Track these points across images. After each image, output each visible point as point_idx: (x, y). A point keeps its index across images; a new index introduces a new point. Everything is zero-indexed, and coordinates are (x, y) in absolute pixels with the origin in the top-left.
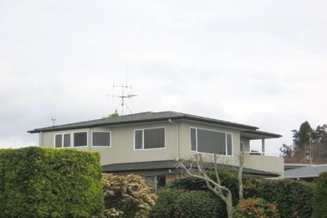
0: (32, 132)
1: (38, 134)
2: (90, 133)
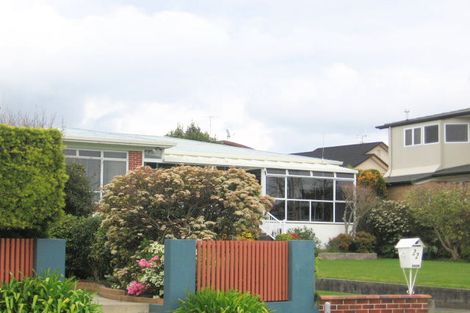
0: (381, 128)
1: (387, 130)
2: (442, 127)
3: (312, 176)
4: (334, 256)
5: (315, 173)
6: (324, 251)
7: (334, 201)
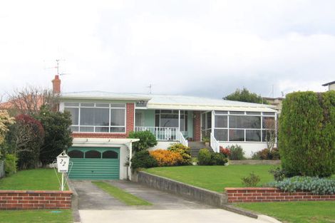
3: (245, 114)
4: (254, 162)
5: (248, 112)
6: (249, 159)
7: (262, 129)
